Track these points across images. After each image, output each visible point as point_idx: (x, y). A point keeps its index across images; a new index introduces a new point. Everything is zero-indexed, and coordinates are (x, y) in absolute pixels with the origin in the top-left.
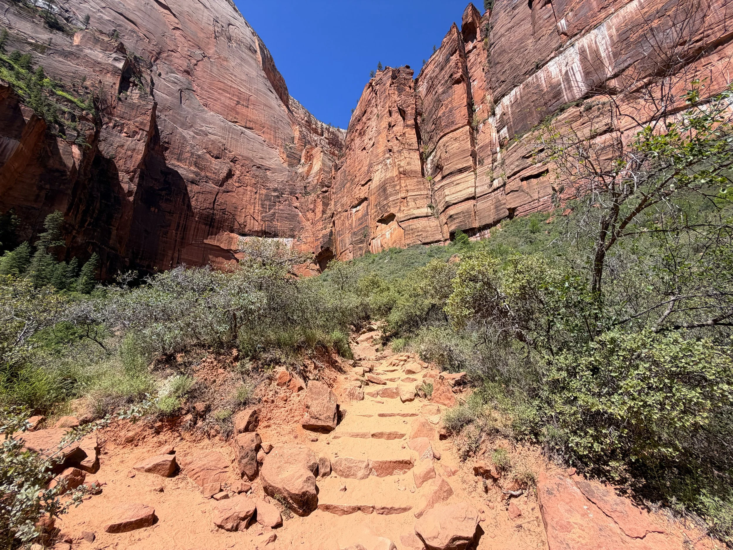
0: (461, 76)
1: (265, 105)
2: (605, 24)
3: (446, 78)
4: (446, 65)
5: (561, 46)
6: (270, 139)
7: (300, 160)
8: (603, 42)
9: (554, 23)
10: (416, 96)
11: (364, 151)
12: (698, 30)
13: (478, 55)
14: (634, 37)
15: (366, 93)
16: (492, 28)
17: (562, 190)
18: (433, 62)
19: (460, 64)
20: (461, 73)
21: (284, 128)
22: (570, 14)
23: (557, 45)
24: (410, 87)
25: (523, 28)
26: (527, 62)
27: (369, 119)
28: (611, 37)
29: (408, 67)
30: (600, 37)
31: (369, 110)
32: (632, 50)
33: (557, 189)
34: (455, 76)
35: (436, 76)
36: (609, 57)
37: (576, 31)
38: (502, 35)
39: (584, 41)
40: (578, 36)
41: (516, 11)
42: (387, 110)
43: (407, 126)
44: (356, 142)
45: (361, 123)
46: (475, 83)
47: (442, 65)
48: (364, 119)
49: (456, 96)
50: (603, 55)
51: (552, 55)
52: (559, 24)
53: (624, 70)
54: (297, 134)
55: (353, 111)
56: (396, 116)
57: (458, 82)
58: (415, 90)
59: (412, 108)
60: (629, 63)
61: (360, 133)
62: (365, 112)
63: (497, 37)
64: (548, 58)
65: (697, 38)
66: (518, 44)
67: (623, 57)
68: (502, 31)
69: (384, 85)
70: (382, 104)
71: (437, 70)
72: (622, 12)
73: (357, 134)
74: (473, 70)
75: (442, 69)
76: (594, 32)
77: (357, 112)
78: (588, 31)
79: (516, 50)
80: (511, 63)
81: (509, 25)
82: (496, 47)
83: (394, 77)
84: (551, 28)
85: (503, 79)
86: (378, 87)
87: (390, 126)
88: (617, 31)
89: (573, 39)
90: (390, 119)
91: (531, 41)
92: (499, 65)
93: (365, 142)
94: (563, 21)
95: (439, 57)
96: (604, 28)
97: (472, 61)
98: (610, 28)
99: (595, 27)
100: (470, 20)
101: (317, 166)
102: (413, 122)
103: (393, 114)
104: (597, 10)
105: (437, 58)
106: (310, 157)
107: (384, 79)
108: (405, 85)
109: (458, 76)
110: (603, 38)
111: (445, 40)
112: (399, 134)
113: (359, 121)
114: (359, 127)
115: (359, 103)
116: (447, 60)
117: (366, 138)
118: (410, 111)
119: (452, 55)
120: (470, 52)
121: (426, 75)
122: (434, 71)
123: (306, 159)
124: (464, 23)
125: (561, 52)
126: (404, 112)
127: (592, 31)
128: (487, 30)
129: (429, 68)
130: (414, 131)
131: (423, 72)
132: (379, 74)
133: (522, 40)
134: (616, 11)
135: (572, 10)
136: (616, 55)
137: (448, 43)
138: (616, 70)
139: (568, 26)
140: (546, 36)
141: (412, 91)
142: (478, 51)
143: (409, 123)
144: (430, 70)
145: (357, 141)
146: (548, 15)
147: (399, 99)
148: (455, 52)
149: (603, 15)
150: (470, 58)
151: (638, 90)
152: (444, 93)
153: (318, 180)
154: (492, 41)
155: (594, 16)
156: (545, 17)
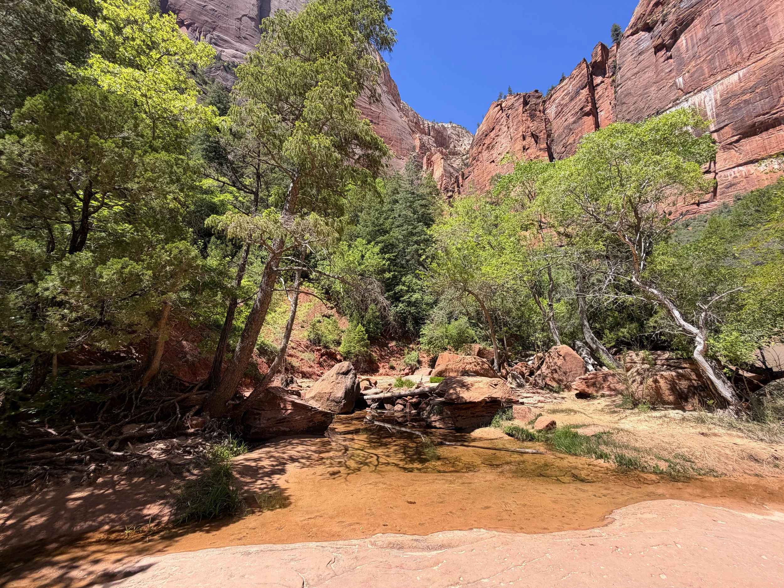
0: (591, 109)
1: (391, 119)
2: (713, 89)
3: (577, 110)
4: (576, 97)
5: (677, 99)
6: (397, 150)
7: (422, 167)
8: (710, 103)
9: (673, 77)
10: (545, 119)
11: (493, 164)
12: (775, 106)
13: (606, 89)
14: (732, 104)
15: (493, 111)
16: (620, 68)
17: (670, 214)
18: (562, 89)
19: (589, 98)
20: (590, 107)
21: (407, 138)
22: (687, 74)
23: (675, 97)
24: (540, 111)
25: (647, 75)
26: (649, 107)
27: (497, 136)
28: (716, 100)
29: (536, 91)
30: (707, 99)
31: (497, 127)
32: (730, 113)
33: (667, 212)
34: (585, 109)
35: (566, 105)
36: (713, 115)
37: (690, 90)
38: (629, 79)
39: (696, 99)
40: (692, 93)
41: (642, 57)
42: (521, 134)
43: (541, 149)
44: (483, 154)
45: (488, 137)
46: (602, 113)
47: (572, 96)
48: (492, 134)
49: (586, 126)
50: (709, 113)
51: (670, 105)
52: (677, 80)
53: (722, 128)
54: (417, 143)
55: (479, 126)
56: (530, 140)
57: (588, 114)
58: (544, 112)
59: (544, 134)
60: (726, 123)
61: (488, 147)
62: (493, 129)
63: (624, 79)
64: (667, 107)
65: (775, 111)
66: (642, 90)
67: (723, 118)
68: (629, 74)
69: (517, 110)
70: (515, 127)
71: (567, 99)
72: (726, 81)
73: (484, 147)
74: (600, 102)
75: (572, 100)
76: (704, 93)
77: (483, 127)
78: (700, 91)
79: (641, 95)
80: (636, 105)
81: (636, 70)
82: (623, 89)
83: (525, 103)
84: (671, 81)
85: (628, 118)
86: (510, 111)
87: (525, 149)
88: (721, 96)
89: (688, 95)
90: (524, 143)
91: (653, 88)
92: (625, 105)
93: (494, 156)
94: (681, 79)
95: (569, 86)
96: (711, 92)
97: (600, 94)
98: (715, 93)
99: (705, 89)
100: (599, 59)
101: (438, 172)
102: (545, 145)
103: (527, 138)
104: (707, 75)
105: (566, 87)
106: (430, 163)
107: (516, 105)
108: (535, 110)
109: (588, 109)
110: (710, 100)
111: (574, 72)
112: (533, 156)
113: (486, 135)
114: (487, 142)
115: (485, 119)
116: (577, 93)
117: (495, 153)
118: (542, 136)
119: (582, 89)
120: (598, 85)
121: (555, 100)
122: (563, 99)
123: (428, 166)
124: (593, 61)
125: (677, 104)
126: (537, 137)
127: (703, 92)
128: (615, 67)
129: (558, 94)
130: (547, 154)
131: (551, 96)
132: (511, 100)
133: (646, 87)
134: (722, 79)
135: (688, 72)
136: (718, 115)
137: (577, 76)
138: (717, 127)
139: (684, 84)
140: (667, 87)
141: (542, 114)
142: (606, 86)
143: (542, 146)
144: (559, 96)
145: (485, 154)
146: (669, 69)
147: (531, 125)
148: (585, 87)
149: (712, 80)
150: (598, 91)
151: (731, 144)
152: (574, 122)
153: (441, 185)
154: (619, 82)
155: (705, 80)
156: (667, 71)
